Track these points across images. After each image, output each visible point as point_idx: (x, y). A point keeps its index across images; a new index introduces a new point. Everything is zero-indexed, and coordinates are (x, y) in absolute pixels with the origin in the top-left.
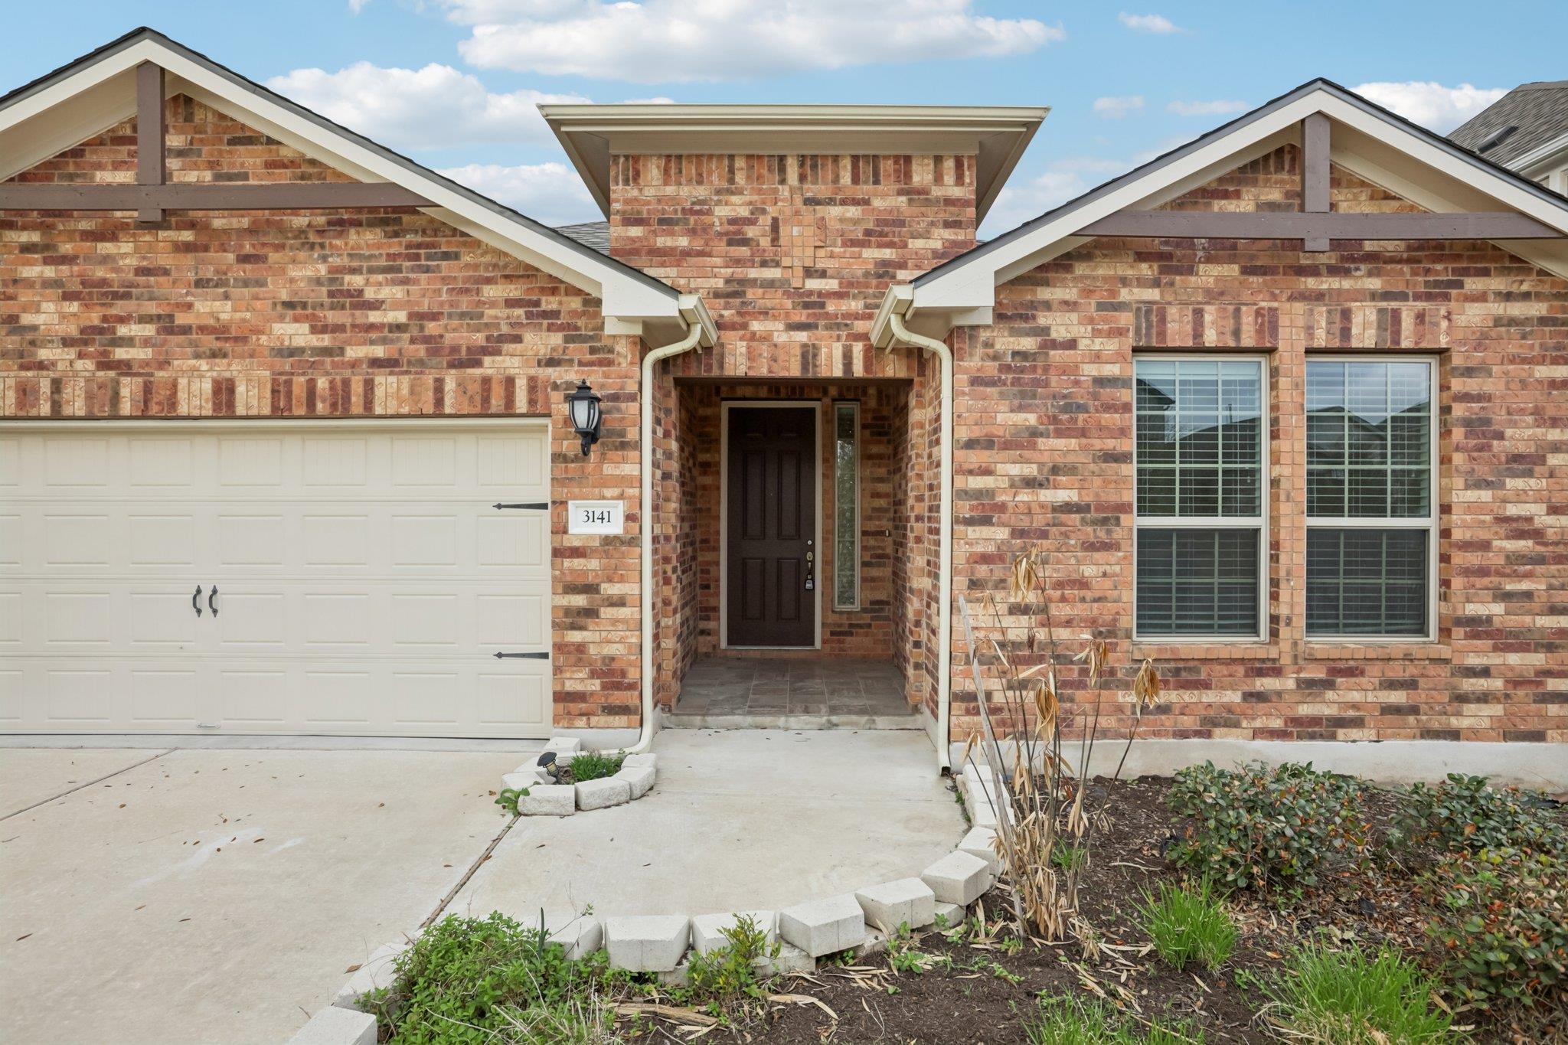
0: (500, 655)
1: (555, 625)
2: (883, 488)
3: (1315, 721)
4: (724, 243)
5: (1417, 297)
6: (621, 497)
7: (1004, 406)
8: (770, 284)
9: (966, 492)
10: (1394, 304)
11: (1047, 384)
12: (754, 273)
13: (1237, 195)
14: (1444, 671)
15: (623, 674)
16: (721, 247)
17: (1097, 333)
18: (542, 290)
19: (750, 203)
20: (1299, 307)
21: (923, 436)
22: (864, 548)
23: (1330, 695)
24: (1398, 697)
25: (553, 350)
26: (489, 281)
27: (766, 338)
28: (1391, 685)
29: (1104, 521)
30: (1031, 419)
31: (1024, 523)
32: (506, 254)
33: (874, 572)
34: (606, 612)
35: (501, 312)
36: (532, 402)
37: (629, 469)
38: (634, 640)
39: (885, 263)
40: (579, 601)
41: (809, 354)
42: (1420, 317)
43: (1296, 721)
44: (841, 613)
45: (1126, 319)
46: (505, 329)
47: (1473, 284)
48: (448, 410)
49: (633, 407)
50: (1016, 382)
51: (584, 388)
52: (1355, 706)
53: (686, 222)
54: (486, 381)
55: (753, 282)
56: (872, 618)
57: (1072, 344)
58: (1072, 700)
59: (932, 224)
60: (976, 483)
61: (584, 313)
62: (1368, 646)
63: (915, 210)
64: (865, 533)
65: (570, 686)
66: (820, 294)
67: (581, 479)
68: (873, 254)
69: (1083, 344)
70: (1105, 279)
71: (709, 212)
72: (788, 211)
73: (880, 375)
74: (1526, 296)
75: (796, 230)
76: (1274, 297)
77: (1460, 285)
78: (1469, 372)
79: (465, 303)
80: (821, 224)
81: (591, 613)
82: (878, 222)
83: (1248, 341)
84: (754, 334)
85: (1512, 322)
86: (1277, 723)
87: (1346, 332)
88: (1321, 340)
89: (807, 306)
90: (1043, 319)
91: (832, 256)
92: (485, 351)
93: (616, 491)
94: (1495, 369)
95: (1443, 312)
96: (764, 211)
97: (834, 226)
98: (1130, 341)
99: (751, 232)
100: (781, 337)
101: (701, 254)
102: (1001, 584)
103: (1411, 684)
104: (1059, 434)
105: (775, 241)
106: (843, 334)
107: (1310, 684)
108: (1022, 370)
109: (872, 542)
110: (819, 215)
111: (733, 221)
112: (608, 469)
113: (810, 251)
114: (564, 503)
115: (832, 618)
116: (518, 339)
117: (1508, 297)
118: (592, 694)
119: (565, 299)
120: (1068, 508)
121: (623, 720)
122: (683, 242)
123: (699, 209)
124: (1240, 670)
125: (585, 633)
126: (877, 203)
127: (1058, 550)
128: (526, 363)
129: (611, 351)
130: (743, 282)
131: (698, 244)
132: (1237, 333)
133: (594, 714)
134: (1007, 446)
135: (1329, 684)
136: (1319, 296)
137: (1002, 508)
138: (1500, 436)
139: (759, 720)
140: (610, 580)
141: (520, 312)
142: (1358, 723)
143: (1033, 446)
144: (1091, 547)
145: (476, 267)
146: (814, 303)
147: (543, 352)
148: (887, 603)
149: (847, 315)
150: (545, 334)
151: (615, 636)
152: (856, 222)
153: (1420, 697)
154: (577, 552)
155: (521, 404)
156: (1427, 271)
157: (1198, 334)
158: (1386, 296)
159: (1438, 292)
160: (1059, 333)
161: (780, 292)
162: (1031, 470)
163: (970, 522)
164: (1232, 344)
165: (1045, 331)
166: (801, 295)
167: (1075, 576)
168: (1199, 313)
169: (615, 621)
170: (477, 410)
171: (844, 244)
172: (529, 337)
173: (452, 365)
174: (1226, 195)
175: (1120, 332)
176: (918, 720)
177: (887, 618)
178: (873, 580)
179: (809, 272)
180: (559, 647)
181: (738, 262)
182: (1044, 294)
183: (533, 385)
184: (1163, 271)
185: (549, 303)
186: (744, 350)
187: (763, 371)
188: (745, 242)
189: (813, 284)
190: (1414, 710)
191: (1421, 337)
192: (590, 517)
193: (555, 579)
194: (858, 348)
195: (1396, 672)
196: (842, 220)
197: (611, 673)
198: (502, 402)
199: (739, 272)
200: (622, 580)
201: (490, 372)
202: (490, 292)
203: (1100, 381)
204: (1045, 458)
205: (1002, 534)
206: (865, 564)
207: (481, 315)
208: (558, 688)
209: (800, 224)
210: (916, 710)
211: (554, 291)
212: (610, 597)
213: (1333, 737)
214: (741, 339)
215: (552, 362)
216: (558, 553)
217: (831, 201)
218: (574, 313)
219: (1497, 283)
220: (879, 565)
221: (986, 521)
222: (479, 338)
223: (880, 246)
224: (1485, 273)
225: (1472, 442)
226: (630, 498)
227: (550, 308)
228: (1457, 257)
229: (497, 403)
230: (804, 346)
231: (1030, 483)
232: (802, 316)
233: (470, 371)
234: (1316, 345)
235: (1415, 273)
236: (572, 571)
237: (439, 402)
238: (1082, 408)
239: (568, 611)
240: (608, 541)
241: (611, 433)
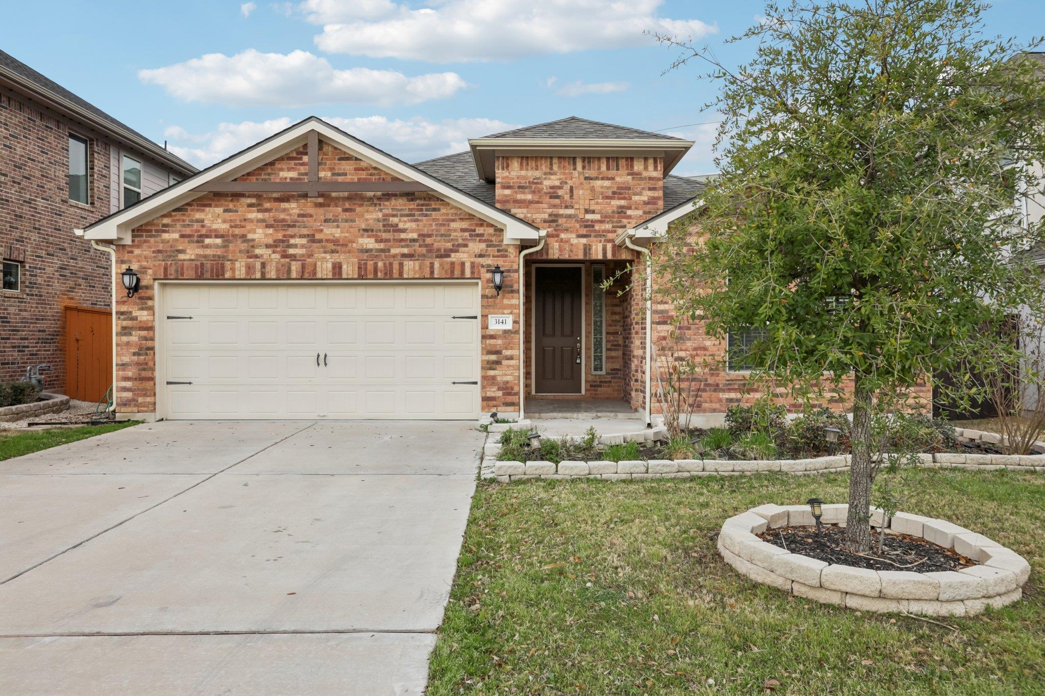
0: (454, 383)
1: (483, 368)
2: (618, 309)
3: (801, 405)
4: (548, 198)
6: (511, 313)
8: (569, 216)
9: (657, 311)
12: (562, 211)
15: (512, 389)
16: (547, 199)
18: (477, 225)
19: (560, 179)
21: (638, 286)
22: (607, 341)
24: (835, 395)
25: (481, 250)
26: (453, 220)
27: (568, 241)
28: (833, 390)
32: (460, 209)
33: (613, 354)
34: (505, 362)
35: (459, 234)
36: (472, 273)
37: (515, 301)
38: (517, 374)
39: (621, 207)
40: (493, 357)
41: (587, 249)
43: (793, 405)
44: (596, 375)
46: (460, 241)
48: (436, 276)
49: (516, 275)
51: (498, 267)
53: (531, 187)
54: (453, 264)
55: (561, 216)
56: (613, 378)
59: (643, 189)
60: (661, 307)
61: (494, 235)
63: (636, 182)
64: (607, 333)
65: (489, 394)
66: (592, 221)
67: (494, 306)
68: (616, 203)
71: (541, 183)
72: (577, 182)
73: (619, 258)
75: (581, 192)
79: (443, 230)
80: (593, 189)
81: (498, 363)
82: (618, 188)
84: (562, 239)
89: (586, 226)
90: (689, 240)
91: (597, 203)
92: (452, 251)
93: (509, 311)
96: (566, 183)
97: (598, 190)
99: (560, 192)
100: (574, 241)
101: (538, 202)
102: (671, 349)
103: (840, 390)
105: (571, 196)
106: (603, 239)
109: (612, 338)
110: (591, 185)
111: (552, 187)
112: (506, 301)
113: (587, 202)
114: (487, 316)
115: (590, 378)
116: (466, 246)
118: (499, 397)
119: (486, 228)
121: (511, 408)
122: (529, 197)
123: (537, 182)
125: (496, 371)
126: (618, 179)
127: (695, 335)
128: (470, 256)
129: (506, 251)
130: (557, 215)
131: (536, 198)
133: (499, 406)
137: (672, 317)
140: (507, 349)
141: (467, 234)
142: (819, 406)
144: (708, 333)
145: (448, 214)
146: (589, 225)
147: (477, 251)
148: (620, 370)
149: (604, 231)
150: (478, 244)
151: (508, 372)
152: (608, 188)
153: (845, 395)
154: (492, 337)
155: (468, 273)
161: (574, 220)
163: (659, 323)
166: (583, 222)
167: (702, 346)
169: (508, 366)
170: (449, 276)
171: (603, 198)
172: (471, 245)
173: (437, 257)
176: (637, 415)
177: (619, 378)
178: (612, 358)
179: (587, 211)
180: (484, 378)
181: (555, 206)
182: (689, 229)
183: (473, 265)
185: (479, 230)
186: (557, 247)
187: (566, 256)
188: (558, 197)
189: (589, 217)
190: (842, 401)
192: (498, 322)
193: (482, 348)
194: (609, 246)
196: (602, 187)
197: (507, 388)
198: (460, 273)
199: (555, 211)
200: (512, 348)
201: (454, 260)
202: (453, 225)
205: (671, 328)
206: (608, 350)
207: (450, 235)
208: (484, 395)
209: (582, 189)
210: (636, 410)
211: (482, 225)
212: (507, 356)
214: (556, 242)
215: (481, 256)
216: (484, 337)
217: (597, 178)
218: (490, 235)
220: (615, 350)
221: (665, 323)
222: (449, 245)
223: (619, 199)
226: (515, 314)
227: (480, 232)
229: (457, 273)
230: (585, 245)
232: (584, 231)
233: (445, 259)
236: (490, 345)
237: (432, 272)
239: (488, 362)
240: (506, 332)
241: (507, 286)
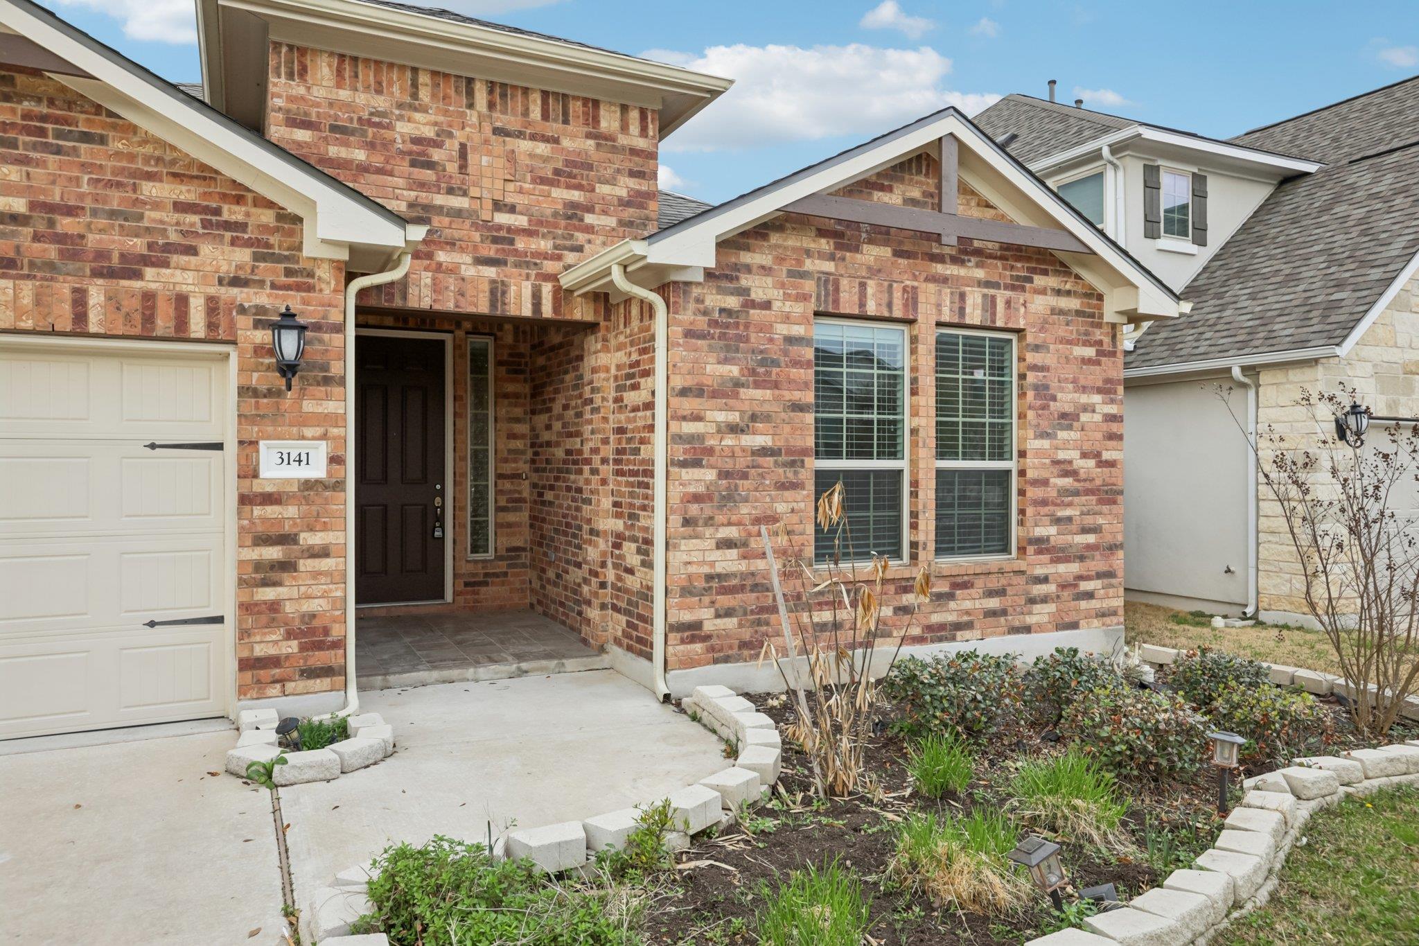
0: (152, 624)
1: (242, 582)
2: (523, 428)
3: (942, 627)
4: (406, 163)
5: (1006, 287)
6: (324, 437)
7: (712, 358)
8: (458, 213)
9: (680, 437)
10: (992, 291)
11: (747, 340)
12: (440, 200)
13: (890, 189)
14: (1021, 580)
15: (326, 631)
16: (403, 167)
17: (787, 297)
18: (224, 197)
19: (436, 124)
20: (932, 287)
21: (607, 380)
22: (498, 492)
23: (952, 605)
24: (994, 603)
25: (239, 267)
26: (150, 177)
27: (453, 270)
28: (990, 593)
29: (792, 464)
30: (734, 371)
31: (729, 465)
32: (173, 148)
33: (511, 517)
34: (306, 565)
35: (170, 217)
36: (212, 326)
37: (331, 407)
38: (339, 594)
39: (573, 205)
40: (273, 553)
41: (497, 291)
42: (1008, 303)
43: (929, 628)
44: (476, 562)
45: (809, 286)
46: (174, 237)
47: (1039, 281)
48: (93, 328)
49: (337, 339)
50: (723, 336)
51: (288, 315)
52: (968, 613)
53: (364, 134)
54: (149, 297)
55: (440, 210)
56: (509, 566)
57: (767, 305)
58: (768, 624)
59: (618, 171)
60: (689, 428)
61: (277, 229)
62: (976, 563)
63: (602, 155)
64: (499, 476)
65: (260, 651)
66: (509, 229)
67: (277, 416)
68: (561, 194)
69: (776, 305)
70: (794, 249)
71: (389, 127)
72: (477, 138)
73: (568, 317)
74: (1068, 293)
75: (485, 160)
76: (915, 278)
77: (1030, 280)
78: (1037, 348)
79: (115, 199)
80: (511, 157)
81: (287, 566)
82: (568, 163)
83: (898, 313)
84: (440, 265)
85: (1061, 312)
86: (916, 631)
87: (962, 311)
88: (946, 318)
89: (495, 240)
90: (745, 281)
91: (521, 191)
92: (146, 261)
93: (319, 431)
94: (1052, 347)
95: (1022, 301)
96: (450, 135)
97: (524, 160)
98: (812, 306)
99: (436, 155)
100: (469, 271)
101: (380, 171)
102: (709, 521)
103: (1001, 592)
104: (757, 385)
105: (463, 167)
106: (533, 273)
107: (939, 597)
108: (727, 326)
109: (507, 485)
110: (509, 147)
111: (417, 141)
112: (308, 406)
113: (499, 184)
114: (254, 443)
115: (465, 568)
116: (192, 251)
117: (1058, 292)
118: (288, 657)
119: (253, 210)
120: (764, 451)
121: (326, 682)
122: (360, 155)
123: (377, 121)
124: (891, 588)
125: (280, 589)
126: (566, 143)
127: (756, 490)
128: (204, 280)
129: (311, 275)
130: (428, 208)
131: (377, 160)
132: (890, 305)
133: (290, 680)
134: (715, 394)
135: (951, 596)
136: (944, 280)
137: (710, 451)
138: (1054, 399)
139: (446, 673)
140: (311, 529)
141: (194, 219)
142: (969, 626)
143: (736, 396)
144: (782, 486)
145: (132, 157)
146: (503, 237)
147: (226, 268)
148: (524, 549)
149: (537, 254)
150: (227, 248)
151: (316, 590)
152: (546, 160)
153: (1007, 601)
154: (269, 499)
155: (197, 324)
156: (1012, 267)
157: (862, 305)
158: (988, 284)
159: (1018, 285)
160: (757, 295)
161: (468, 222)
162: (734, 417)
163: (684, 464)
164: (886, 314)
165: (745, 292)
166: (490, 229)
167: (769, 513)
168: (863, 286)
169: (316, 574)
170: (137, 331)
171: (534, 181)
172: (206, 249)
173: (97, 273)
174: (882, 188)
175: (804, 298)
176: (606, 660)
177: (524, 565)
178: (509, 525)
179: (498, 206)
180: (246, 608)
181: (422, 185)
182: (746, 258)
183: (212, 306)
184: (839, 247)
185: (233, 213)
186: (429, 281)
187: (449, 306)
188: (430, 165)
189: (502, 218)
190: (1004, 612)
191: (1008, 319)
192: (285, 459)
193: (242, 530)
194: (547, 289)
195: (994, 583)
196: (532, 156)
197: (312, 631)
198: (172, 324)
199: (424, 197)
200: (325, 527)
201: (153, 286)
202: (150, 190)
203: (790, 340)
204: (746, 407)
205: (710, 475)
206: (499, 509)
207: (140, 217)
208: (245, 654)
209: (489, 153)
210: (602, 650)
211: (239, 200)
212: (311, 547)
213: (953, 639)
214: (426, 269)
215: (236, 282)
216: (245, 500)
217: (520, 135)
218: (264, 228)
219: (1052, 281)
220: (516, 510)
221: (697, 463)
222: (138, 245)
223: (569, 187)
224: (1045, 273)
225: (1039, 403)
226: (334, 438)
227: (233, 218)
228: (1029, 259)
229: (163, 323)
230: (493, 282)
231: (734, 429)
232: (491, 251)
233: (125, 283)
234: (943, 320)
235: (1005, 268)
236: (264, 520)
237: (80, 316)
238: (775, 363)
239: (258, 566)
240: (308, 485)
241: (312, 366)
